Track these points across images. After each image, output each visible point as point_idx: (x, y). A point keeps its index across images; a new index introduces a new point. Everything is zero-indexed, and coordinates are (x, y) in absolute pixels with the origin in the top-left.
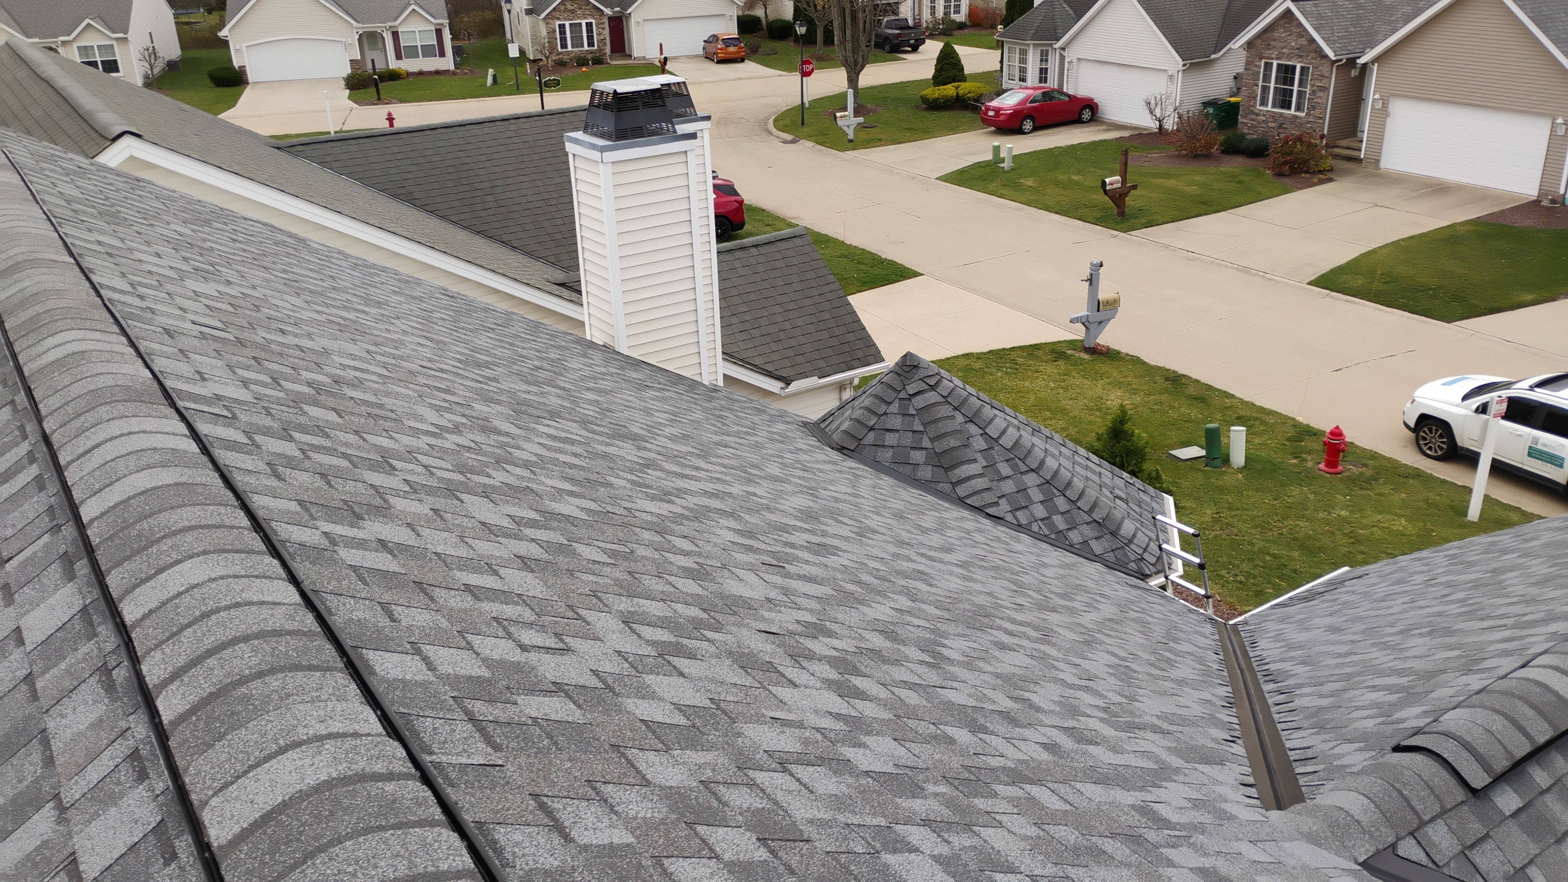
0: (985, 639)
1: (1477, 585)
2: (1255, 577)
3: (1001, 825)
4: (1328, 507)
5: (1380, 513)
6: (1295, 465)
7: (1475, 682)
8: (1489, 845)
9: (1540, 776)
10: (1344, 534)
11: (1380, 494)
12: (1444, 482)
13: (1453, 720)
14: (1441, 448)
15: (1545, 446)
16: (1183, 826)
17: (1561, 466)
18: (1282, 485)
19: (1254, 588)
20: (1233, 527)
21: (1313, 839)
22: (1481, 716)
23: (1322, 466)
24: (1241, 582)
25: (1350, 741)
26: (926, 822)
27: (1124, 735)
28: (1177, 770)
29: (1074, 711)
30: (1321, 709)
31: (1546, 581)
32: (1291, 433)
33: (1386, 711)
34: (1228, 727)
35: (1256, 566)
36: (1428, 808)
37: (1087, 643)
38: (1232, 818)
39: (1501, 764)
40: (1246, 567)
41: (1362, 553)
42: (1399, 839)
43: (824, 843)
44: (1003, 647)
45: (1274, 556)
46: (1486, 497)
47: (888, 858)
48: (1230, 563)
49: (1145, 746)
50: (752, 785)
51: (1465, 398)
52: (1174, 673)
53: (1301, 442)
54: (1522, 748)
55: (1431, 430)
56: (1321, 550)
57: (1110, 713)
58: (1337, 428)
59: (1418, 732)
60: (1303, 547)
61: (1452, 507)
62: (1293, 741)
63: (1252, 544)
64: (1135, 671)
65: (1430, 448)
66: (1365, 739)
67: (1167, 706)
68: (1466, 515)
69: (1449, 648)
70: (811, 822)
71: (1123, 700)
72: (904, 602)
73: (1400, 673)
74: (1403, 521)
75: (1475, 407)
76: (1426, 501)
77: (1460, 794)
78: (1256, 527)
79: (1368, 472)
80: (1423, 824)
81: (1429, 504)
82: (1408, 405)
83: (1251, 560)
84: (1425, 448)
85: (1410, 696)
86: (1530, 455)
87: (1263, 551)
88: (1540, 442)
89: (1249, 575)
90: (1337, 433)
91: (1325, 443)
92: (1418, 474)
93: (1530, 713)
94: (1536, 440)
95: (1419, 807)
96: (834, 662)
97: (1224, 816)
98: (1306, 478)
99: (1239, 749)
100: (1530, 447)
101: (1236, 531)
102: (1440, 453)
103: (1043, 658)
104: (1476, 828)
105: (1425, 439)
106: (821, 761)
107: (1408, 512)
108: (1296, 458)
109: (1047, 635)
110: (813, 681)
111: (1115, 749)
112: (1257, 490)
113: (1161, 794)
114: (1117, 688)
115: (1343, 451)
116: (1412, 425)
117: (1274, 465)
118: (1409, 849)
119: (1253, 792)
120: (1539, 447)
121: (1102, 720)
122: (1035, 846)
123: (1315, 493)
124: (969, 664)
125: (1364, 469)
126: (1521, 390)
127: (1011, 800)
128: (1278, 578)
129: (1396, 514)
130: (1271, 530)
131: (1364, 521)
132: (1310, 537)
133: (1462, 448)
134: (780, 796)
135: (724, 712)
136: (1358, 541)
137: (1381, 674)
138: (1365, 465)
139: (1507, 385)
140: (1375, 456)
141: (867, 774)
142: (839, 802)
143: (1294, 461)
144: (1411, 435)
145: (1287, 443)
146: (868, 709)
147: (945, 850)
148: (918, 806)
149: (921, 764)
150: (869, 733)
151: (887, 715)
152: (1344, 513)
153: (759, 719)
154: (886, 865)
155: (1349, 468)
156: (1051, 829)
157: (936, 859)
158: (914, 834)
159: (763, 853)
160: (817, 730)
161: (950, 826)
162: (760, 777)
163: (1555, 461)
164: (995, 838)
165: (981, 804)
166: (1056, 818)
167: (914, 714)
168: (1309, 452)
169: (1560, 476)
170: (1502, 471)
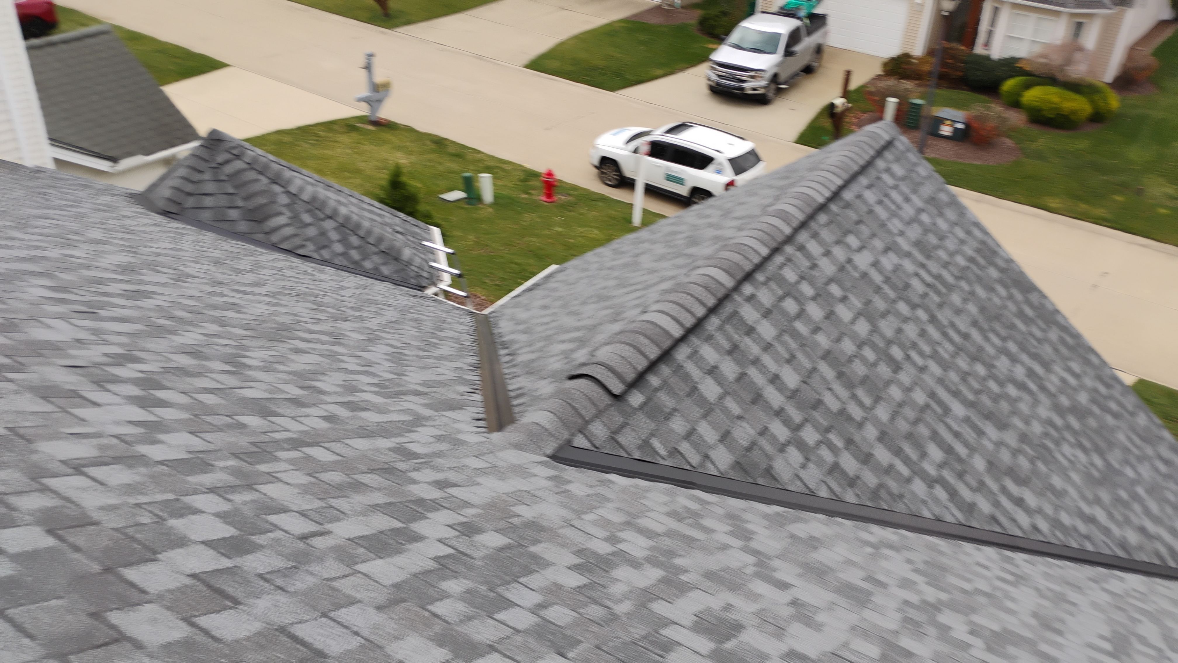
0: (283, 348)
1: (626, 266)
3: (279, 480)
4: (549, 227)
5: (581, 227)
6: (526, 199)
7: (617, 327)
8: (627, 430)
9: (654, 380)
10: (560, 244)
11: (581, 214)
12: (618, 201)
13: (604, 354)
14: (615, 179)
15: (675, 172)
16: (427, 455)
17: (684, 185)
18: (519, 213)
20: (489, 246)
21: (518, 446)
22: (619, 348)
23: (543, 197)
25: (544, 378)
26: (212, 490)
27: (389, 401)
28: (427, 418)
29: (352, 389)
30: (532, 361)
31: (662, 258)
32: (521, 175)
33: (566, 355)
34: (470, 383)
35: (505, 273)
36: (588, 412)
37: (371, 340)
38: (463, 443)
39: (630, 376)
40: (499, 274)
42: (573, 435)
43: (112, 521)
44: (298, 351)
45: (518, 264)
46: (643, 209)
47: (174, 523)
49: (407, 405)
50: (45, 489)
51: (627, 143)
52: (437, 352)
53: (528, 181)
54: (642, 364)
55: (608, 167)
57: (382, 389)
58: (550, 170)
59: (584, 365)
60: (533, 255)
61: (623, 218)
62: (513, 385)
63: (503, 257)
64: (407, 355)
65: (608, 180)
66: (554, 376)
67: (428, 376)
68: (632, 222)
69: (606, 308)
70: (102, 508)
71: (393, 376)
72: (213, 328)
73: (577, 329)
74: (595, 231)
75: (632, 149)
76: (608, 216)
77: (607, 400)
78: (504, 245)
79: (572, 199)
80: (587, 422)
81: (610, 217)
82: (593, 151)
83: (503, 269)
84: (606, 180)
85: (582, 342)
86: (667, 179)
87: (511, 262)
88: (673, 170)
89: (501, 280)
90: (550, 174)
91: (543, 182)
92: (603, 198)
93: (645, 341)
94: (669, 169)
95: (583, 412)
96: (136, 382)
97: (458, 443)
98: (534, 207)
99: (478, 397)
100: (667, 174)
101: (491, 249)
102: (615, 182)
103: (332, 356)
104: (619, 419)
105: (605, 173)
106: (117, 460)
107: (597, 224)
108: (526, 193)
109: (337, 338)
110: (117, 400)
111: (381, 411)
112: (503, 219)
113: (413, 436)
114: (389, 369)
115: (555, 186)
116: (597, 164)
117: (511, 199)
118: (580, 441)
119: (482, 423)
120: (672, 173)
121: (375, 393)
122: (306, 490)
123: (539, 217)
124: (267, 368)
125: (569, 198)
126: (659, 135)
127: (290, 461)
128: (519, 278)
129: (591, 227)
130: (514, 246)
131: (572, 233)
132: (539, 249)
133: (626, 178)
134: (72, 494)
135: (21, 436)
136: (567, 247)
137: (567, 331)
138: (569, 195)
139: (649, 133)
140: (575, 188)
141: (161, 463)
142: (130, 489)
143: (525, 196)
144: (596, 171)
145: (519, 183)
146: (166, 413)
147: (225, 507)
148: (207, 479)
149: (211, 447)
150: (166, 432)
151: (184, 415)
152: (559, 229)
153: (56, 436)
154: (171, 528)
155: (559, 198)
156: (321, 476)
157: (217, 515)
158: (199, 501)
159: (50, 541)
160: (115, 436)
161: (233, 488)
162: (52, 482)
163: (680, 181)
164: (272, 490)
165: (263, 468)
166: (326, 467)
167: (211, 411)
168: (534, 189)
169: (683, 191)
170: (651, 191)
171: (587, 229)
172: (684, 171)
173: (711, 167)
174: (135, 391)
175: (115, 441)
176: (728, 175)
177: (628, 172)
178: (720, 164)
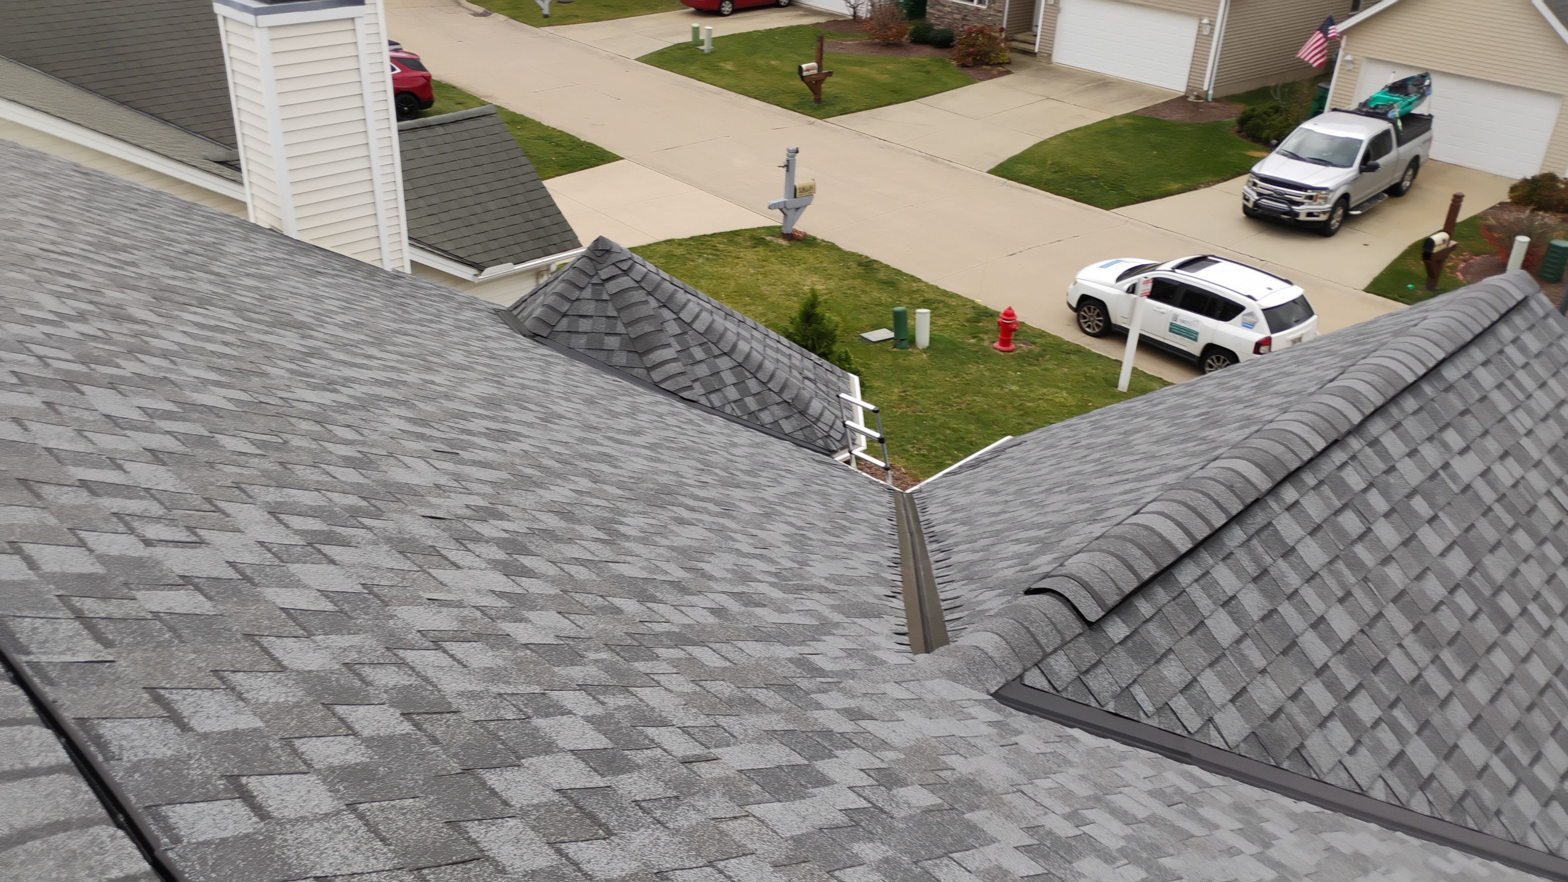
0: (664, 516)
1: (1111, 445)
2: (936, 450)
3: (659, 684)
4: (1001, 384)
5: (1045, 387)
6: (974, 345)
7: (1097, 529)
8: (1101, 670)
9: (1144, 607)
10: (1015, 407)
11: (1046, 370)
12: (1100, 356)
13: (1075, 565)
14: (1098, 326)
15: (1183, 321)
16: (835, 674)
17: (1196, 340)
18: (963, 363)
19: (936, 460)
20: (917, 404)
21: (952, 676)
22: (1099, 558)
23: (997, 345)
24: (924, 455)
25: (992, 589)
26: (582, 687)
27: (791, 597)
28: (837, 625)
29: (745, 577)
30: (972, 563)
31: (1164, 439)
32: (971, 314)
33: (1023, 560)
34: (891, 584)
35: (938, 440)
36: (1050, 641)
37: (767, 515)
38: (882, 663)
39: (1112, 599)
40: (928, 441)
41: (1029, 424)
42: (1025, 670)
43: (472, 712)
44: (681, 521)
45: (954, 430)
46: (1134, 369)
47: (539, 722)
48: (915, 438)
49: (809, 605)
50: (401, 664)
51: (1119, 279)
52: (848, 539)
53: (979, 322)
54: (1130, 584)
55: (1089, 309)
56: (994, 422)
57: (780, 579)
58: (1010, 309)
59: (1047, 576)
60: (978, 420)
61: (1106, 380)
62: (946, 593)
63: (934, 420)
64: (810, 539)
65: (1089, 326)
66: (1003, 585)
67: (837, 568)
68: (1116, 386)
69: (1081, 501)
70: (461, 694)
71: (795, 565)
72: (585, 484)
73: (1039, 526)
74: (1065, 394)
75: (1126, 287)
76: (1084, 374)
77: (1077, 627)
78: (937, 403)
79: (1036, 349)
80: (1046, 655)
81: (1086, 377)
82: (1071, 286)
83: (933, 434)
84: (1085, 326)
85: (1045, 545)
86: (1171, 330)
87: (944, 426)
88: (1180, 318)
89: (931, 448)
90: (1009, 314)
91: (999, 324)
92: (1079, 351)
93: (1138, 553)
94: (1176, 317)
95: (1043, 641)
96: (500, 543)
97: (874, 662)
98: (984, 356)
99: (898, 603)
100: (1171, 324)
101: (919, 407)
102: (1097, 330)
103: (721, 531)
104: (1091, 656)
105: (1085, 318)
106: (478, 637)
107: (1069, 385)
108: (974, 338)
109: (727, 509)
110: (477, 562)
111: (780, 609)
112: (940, 369)
113: (819, 646)
114: (790, 555)
115: (1015, 330)
116: (1074, 305)
117: (954, 344)
118: (1034, 678)
119: (905, 639)
120: (1178, 323)
121: (772, 584)
122: (689, 701)
123: (990, 370)
124: (645, 540)
125: (1033, 347)
126: (1164, 272)
127: (671, 662)
128: (956, 450)
129: (1059, 387)
130: (951, 406)
131: (1032, 395)
132: (985, 411)
133: (1116, 326)
134: (430, 673)
135: (377, 596)
136: (1026, 414)
137: (1025, 528)
138: (1034, 343)
139: (1153, 267)
140: (1042, 334)
141: (526, 646)
142: (493, 675)
143: (973, 341)
144: (1073, 314)
145: (966, 324)
146: (534, 586)
147: (598, 711)
148: (576, 672)
149: (583, 634)
150: (532, 608)
151: (554, 591)
152: (1014, 388)
153: (415, 601)
154: (537, 729)
155: (1020, 346)
156: (708, 685)
157: (588, 719)
158: (569, 699)
159: (406, 727)
160: (477, 608)
161: (606, 688)
162: (410, 656)
163: (1192, 335)
164: (651, 696)
165: (641, 666)
166: (715, 675)
167: (582, 588)
168: (986, 332)
169: (1195, 349)
170: (1147, 345)
171: (1053, 390)
172: (1197, 321)
173: (1239, 318)
174: (501, 555)
175: (478, 614)
176: (1262, 331)
177: (1117, 317)
178: (1251, 314)
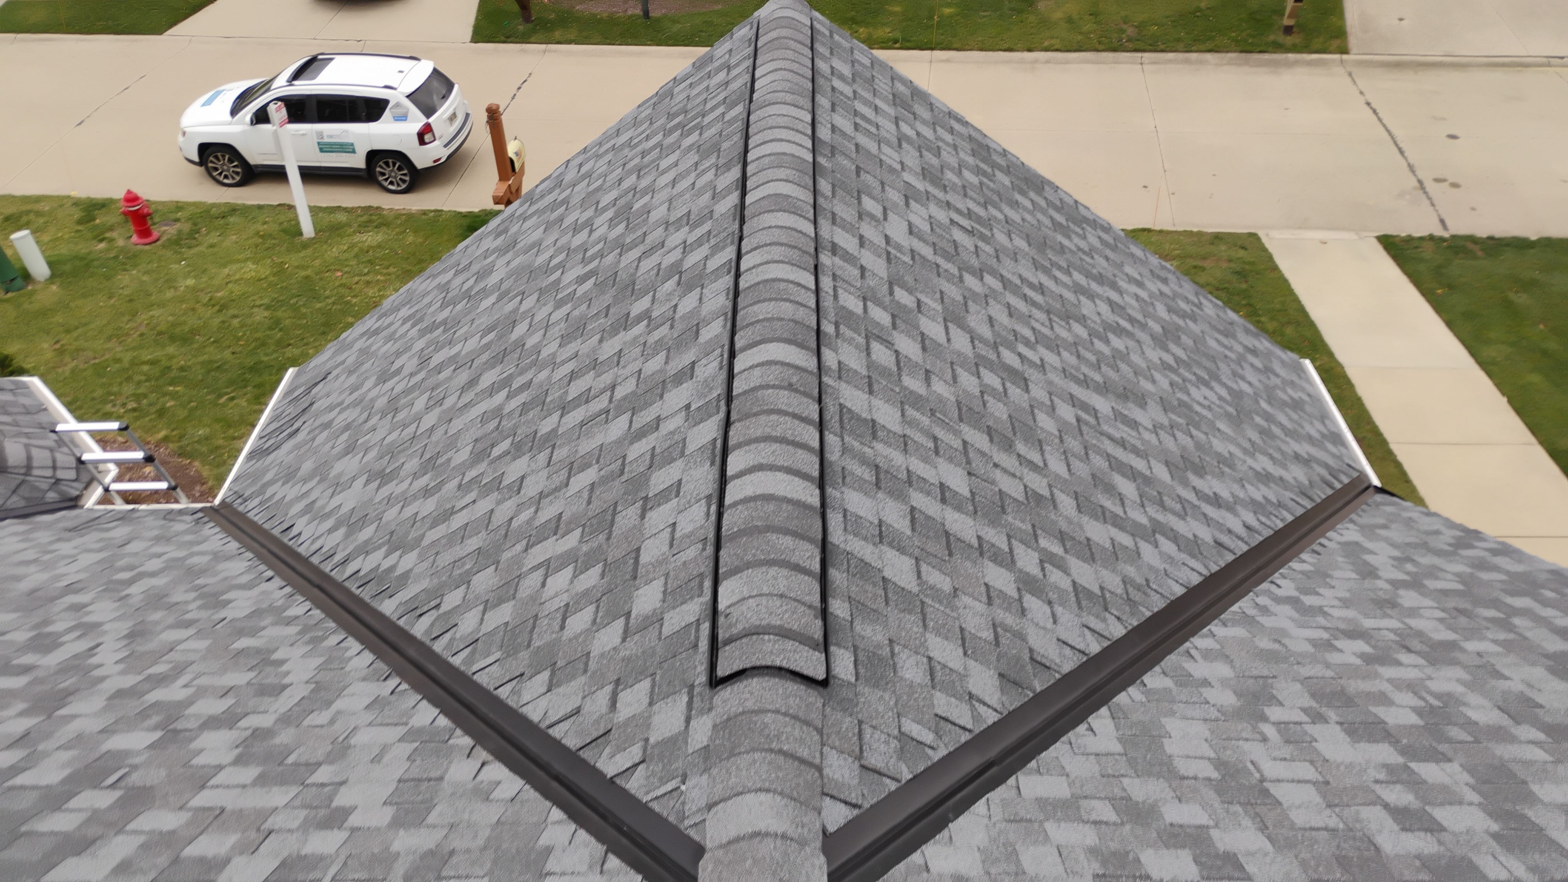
2: (145, 396)
4: (171, 283)
5: (224, 266)
6: (108, 250)
10: (204, 305)
11: (212, 246)
12: (260, 207)
14: (237, 173)
15: (331, 137)
17: (354, 152)
18: (108, 278)
19: (153, 409)
20: (83, 350)
23: (135, 238)
24: (134, 410)
32: (77, 214)
35: (139, 383)
40: (129, 389)
41: (235, 316)
45: (152, 363)
46: (314, 211)
48: (110, 394)
51: (234, 112)
53: (94, 220)
55: (217, 158)
56: (194, 332)
58: (129, 192)
60: (173, 339)
61: (284, 231)
63: (118, 361)
65: (226, 177)
68: (301, 234)
74: (251, 266)
75: (248, 119)
76: (257, 233)
78: (109, 339)
79: (186, 227)
81: (262, 237)
82: (181, 139)
83: (129, 379)
84: (221, 178)
86: (322, 150)
87: (134, 363)
88: (325, 135)
89: (138, 397)
90: (131, 198)
91: (126, 214)
92: (233, 210)
98: (129, 259)
100: (319, 143)
101: (90, 354)
102: (238, 178)
105: (216, 169)
107: (248, 254)
108: (101, 241)
112: (84, 296)
115: (149, 214)
116: (196, 159)
117: (82, 259)
120: (326, 140)
123: (146, 272)
125: (178, 225)
126: (281, 87)
128: (170, 384)
129: (239, 261)
130: (128, 335)
131: (216, 282)
132: (174, 325)
133: (257, 166)
136: (223, 307)
138: (177, 220)
139: (265, 86)
140: (179, 206)
143: (102, 246)
144: (201, 170)
145: (80, 228)
152: (190, 282)
155: (163, 231)
163: (347, 148)
168: (111, 229)
169: (358, 161)
170: (310, 175)
171: (235, 267)
172: (347, 131)
173: (387, 114)
177: (255, 156)
178: (398, 105)
